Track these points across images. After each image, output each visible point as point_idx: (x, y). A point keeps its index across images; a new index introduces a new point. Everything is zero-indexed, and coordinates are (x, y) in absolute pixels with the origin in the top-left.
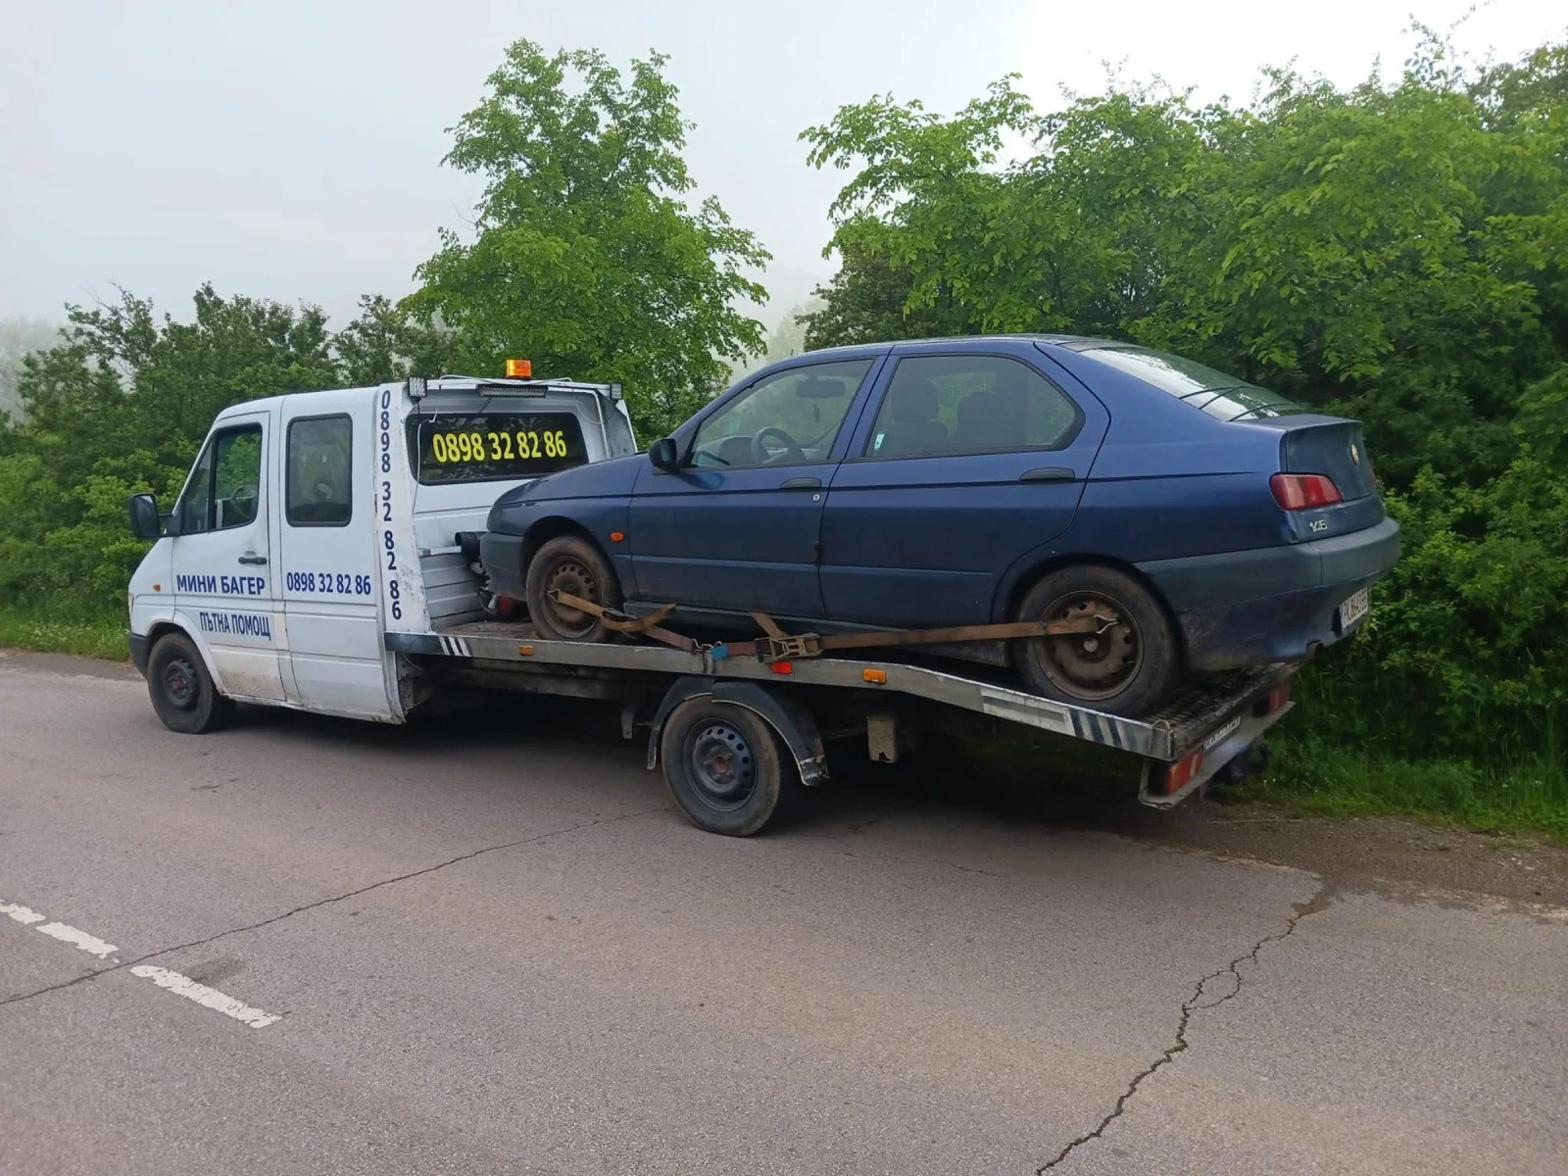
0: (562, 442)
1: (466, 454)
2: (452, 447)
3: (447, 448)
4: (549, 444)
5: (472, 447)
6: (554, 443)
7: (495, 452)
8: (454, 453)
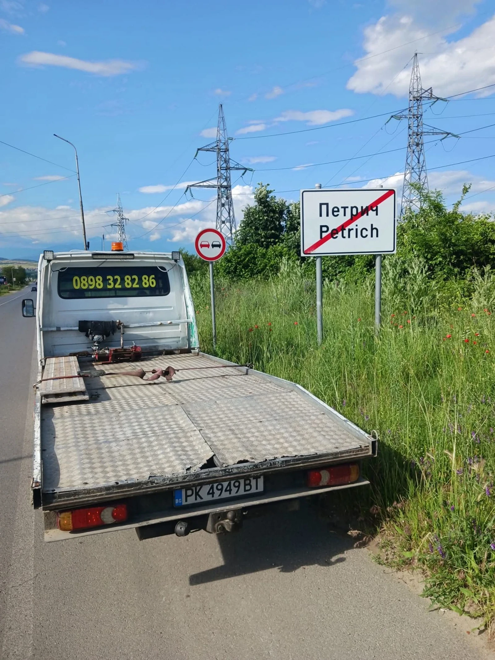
0: (154, 281)
1: (91, 285)
2: (83, 282)
3: (81, 282)
4: (144, 281)
5: (96, 282)
6: (148, 280)
7: (110, 284)
8: (84, 285)
